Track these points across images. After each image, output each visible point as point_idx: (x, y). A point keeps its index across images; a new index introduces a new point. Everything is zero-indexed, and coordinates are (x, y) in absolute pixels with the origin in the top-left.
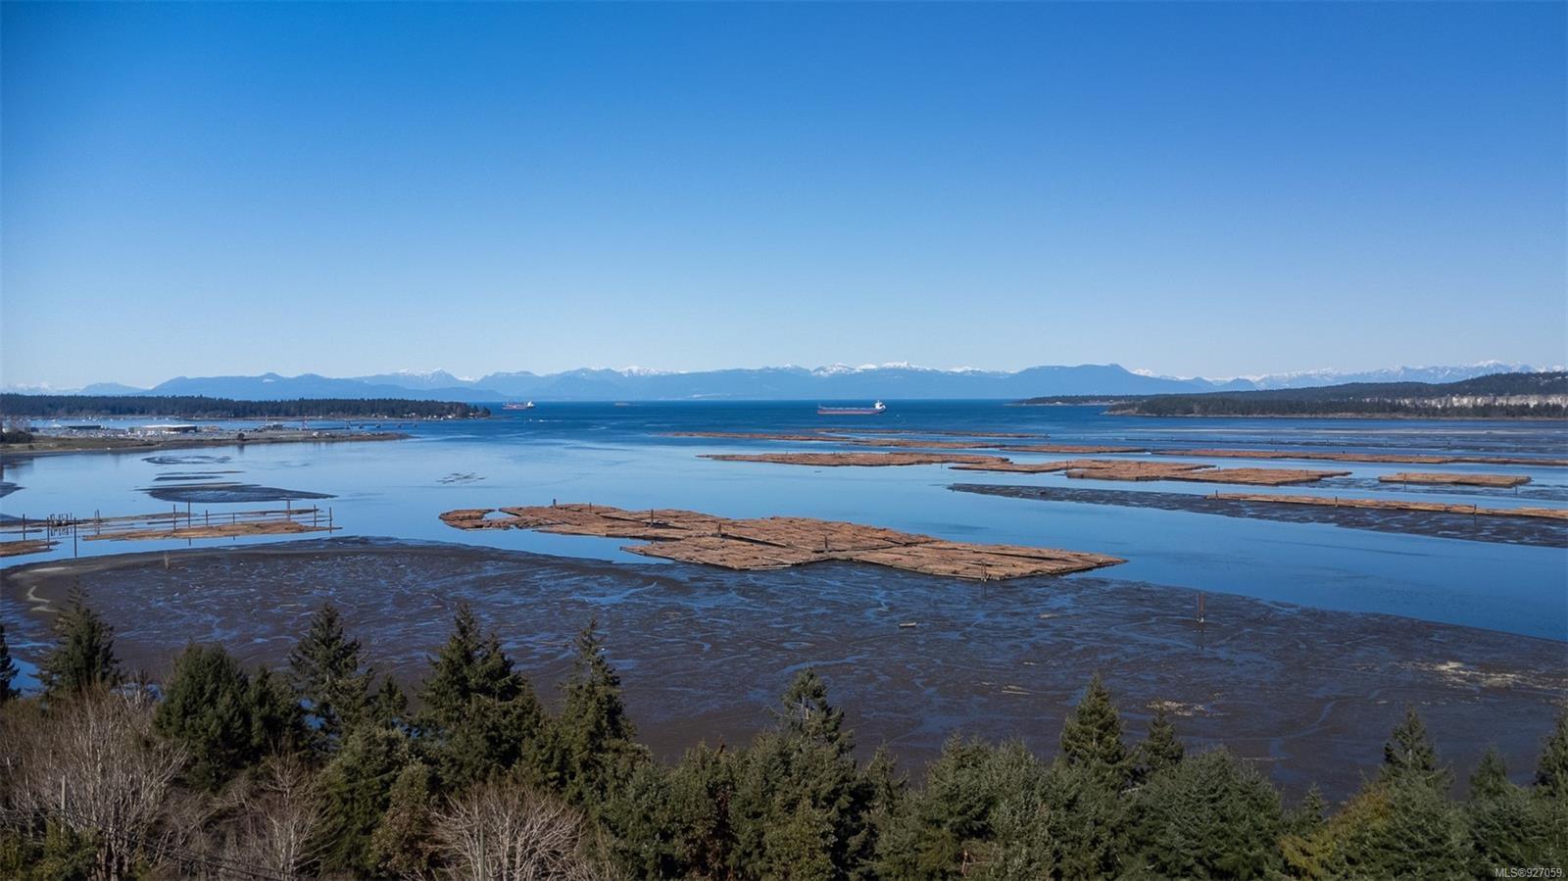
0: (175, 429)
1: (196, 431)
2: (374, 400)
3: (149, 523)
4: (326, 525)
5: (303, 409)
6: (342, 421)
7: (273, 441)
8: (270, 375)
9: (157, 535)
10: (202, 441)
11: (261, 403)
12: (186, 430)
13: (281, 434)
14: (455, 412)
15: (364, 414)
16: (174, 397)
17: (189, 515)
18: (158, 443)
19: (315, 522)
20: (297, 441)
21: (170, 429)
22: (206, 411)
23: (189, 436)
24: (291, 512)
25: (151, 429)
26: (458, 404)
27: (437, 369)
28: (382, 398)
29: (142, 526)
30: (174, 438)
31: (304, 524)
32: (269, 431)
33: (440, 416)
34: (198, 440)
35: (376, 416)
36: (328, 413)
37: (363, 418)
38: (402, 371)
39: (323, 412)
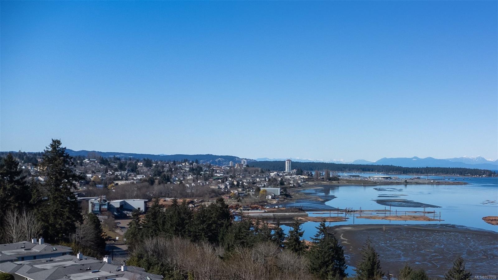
0: (384, 178)
1: (390, 179)
2: (454, 168)
3: (377, 213)
4: (438, 218)
5: (427, 171)
6: (442, 176)
7: (417, 183)
8: (415, 157)
9: (379, 218)
10: (393, 182)
11: (412, 168)
12: (387, 178)
13: (420, 181)
14: (486, 174)
15: (450, 174)
16: (383, 165)
17: (390, 211)
18: (378, 182)
19: (434, 217)
20: (426, 184)
21: (382, 178)
22: (393, 171)
23: (388, 180)
24: (425, 213)
25: (376, 177)
26: (487, 171)
27: (478, 156)
28: (457, 167)
29: (374, 214)
30: (384, 181)
31: (430, 218)
32: (416, 180)
33: (480, 175)
34: (391, 182)
35: (454, 175)
36: (436, 173)
37: (449, 175)
38: (465, 156)
39: (434, 173)
